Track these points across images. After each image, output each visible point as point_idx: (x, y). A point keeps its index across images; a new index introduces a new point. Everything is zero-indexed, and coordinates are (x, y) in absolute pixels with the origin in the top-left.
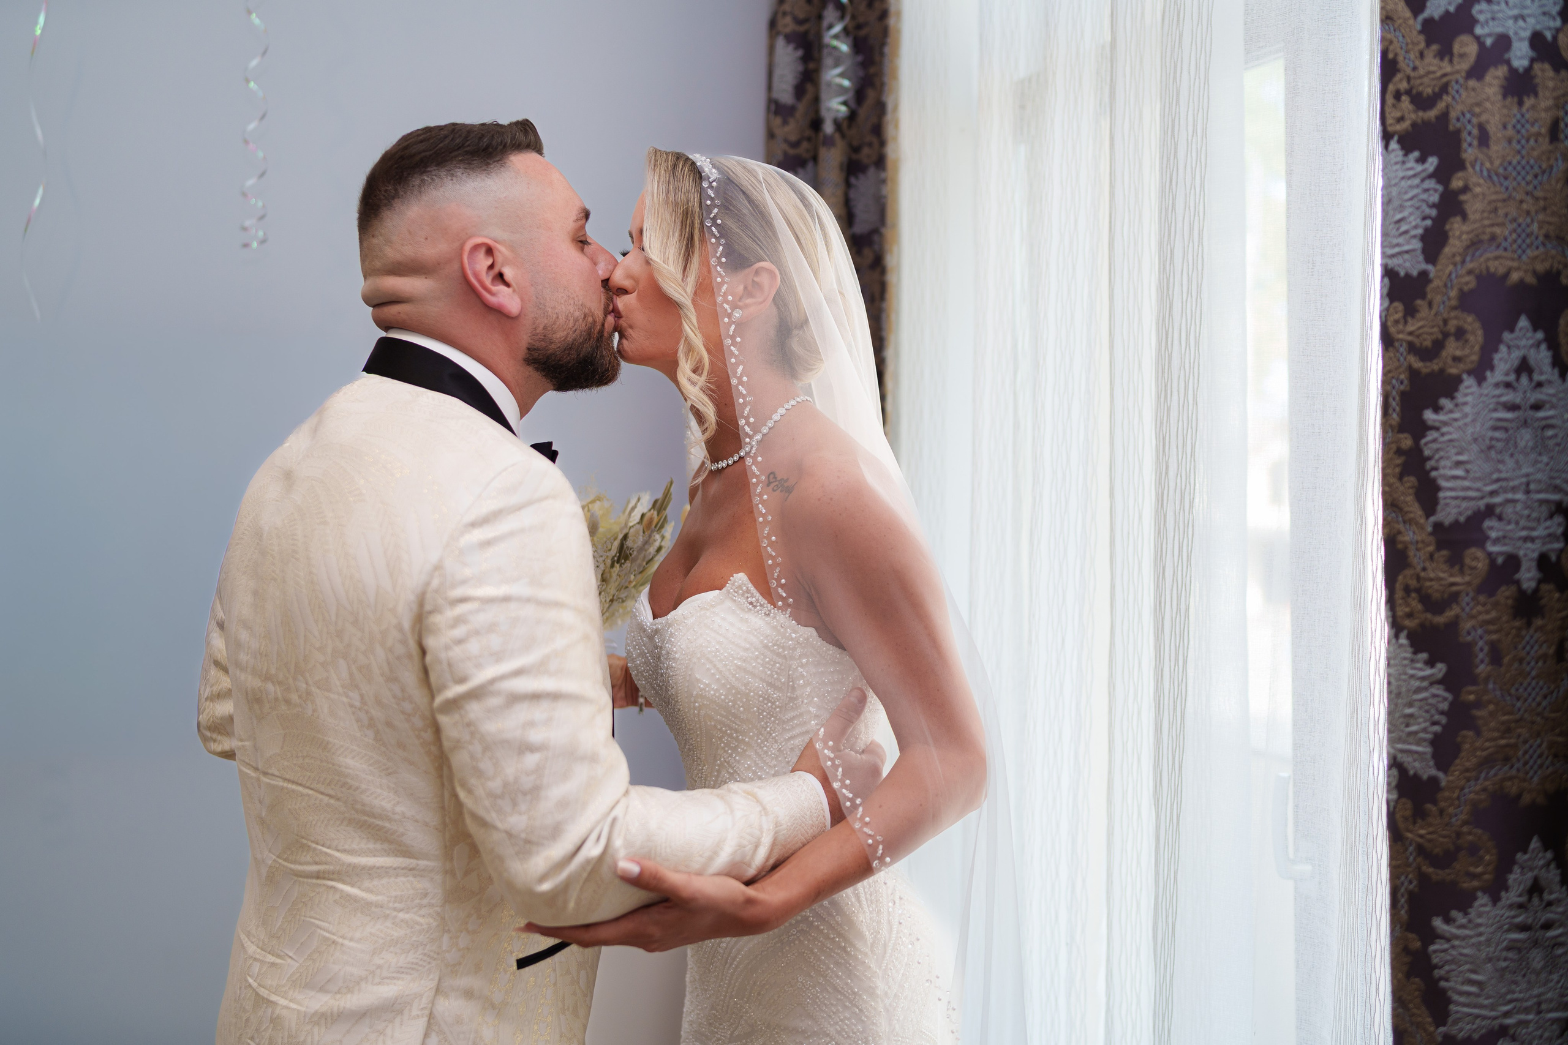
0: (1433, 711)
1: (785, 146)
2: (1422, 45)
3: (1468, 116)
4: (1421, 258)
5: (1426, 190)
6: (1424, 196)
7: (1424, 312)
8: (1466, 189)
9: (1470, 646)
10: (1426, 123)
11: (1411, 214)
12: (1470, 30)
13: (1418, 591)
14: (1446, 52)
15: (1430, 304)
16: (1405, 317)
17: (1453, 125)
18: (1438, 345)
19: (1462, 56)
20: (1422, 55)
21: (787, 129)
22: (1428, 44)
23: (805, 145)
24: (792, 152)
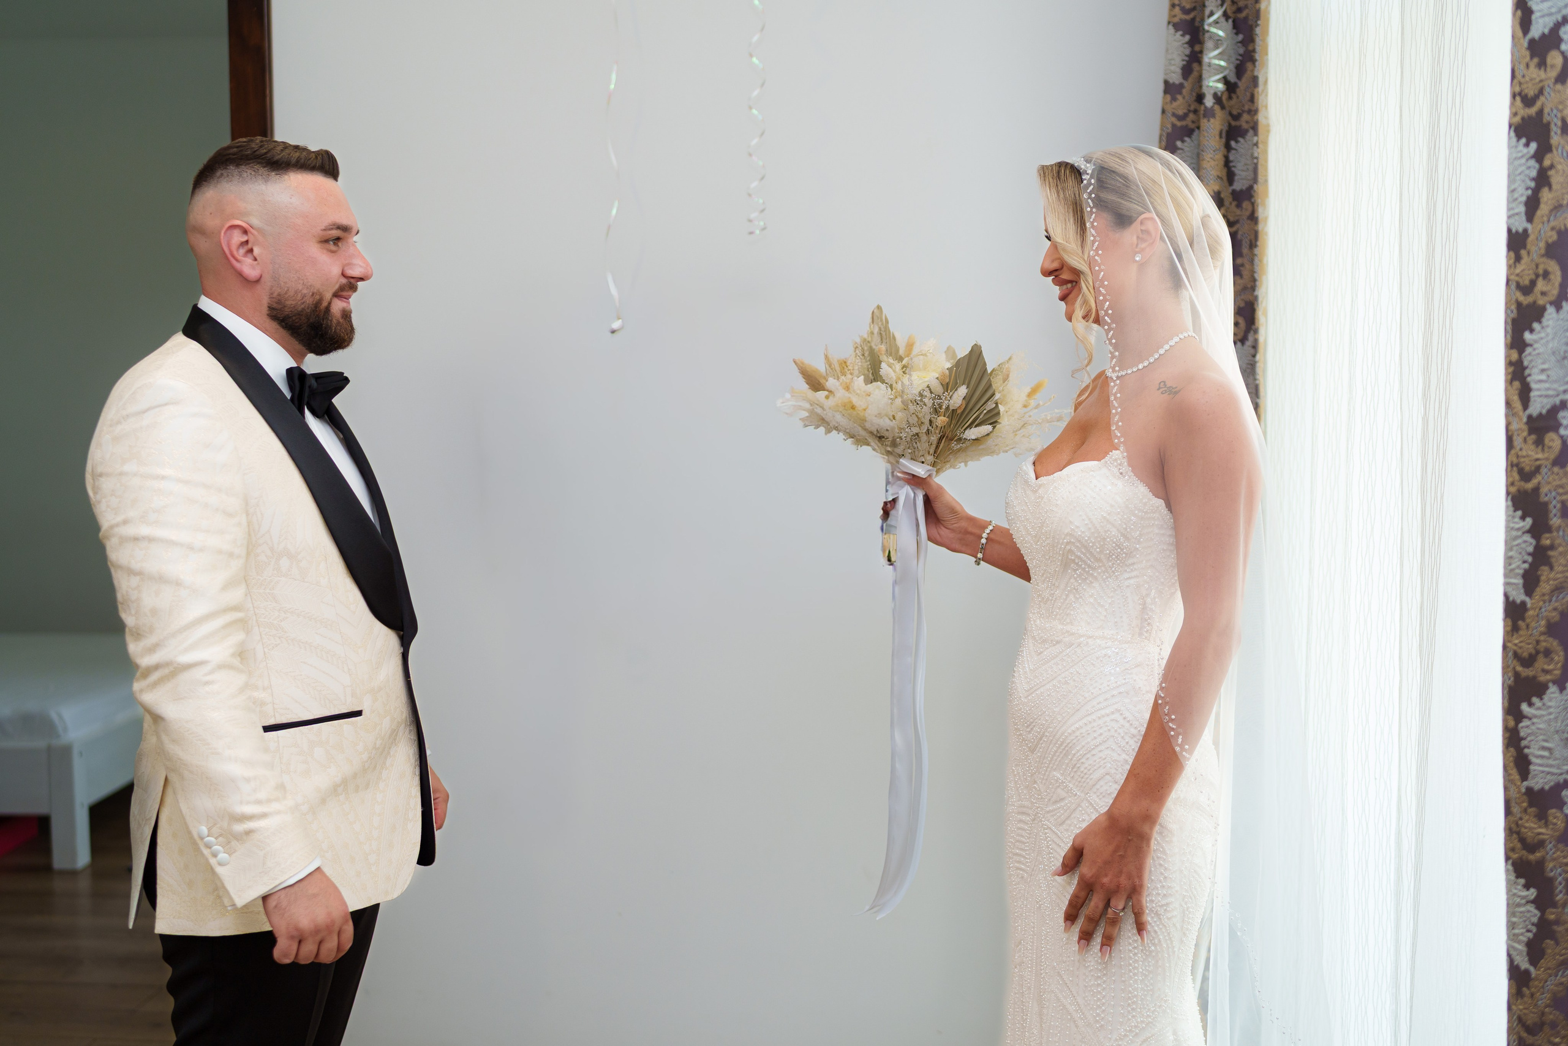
0: (1523, 553)
1: (1174, 120)
2: (1528, 58)
3: (1555, 111)
4: (1524, 218)
5: (1529, 168)
6: (1527, 172)
7: (1525, 259)
8: (1552, 167)
9: (1546, 504)
10: (1530, 117)
11: (1519, 186)
12: (1558, 47)
13: (1517, 465)
14: (1542, 64)
15: (1529, 253)
16: (1515, 263)
17: (1546, 118)
18: (1533, 283)
19: (1552, 66)
20: (1528, 66)
21: (1175, 104)
22: (1532, 58)
23: (1192, 116)
24: (1179, 124)
